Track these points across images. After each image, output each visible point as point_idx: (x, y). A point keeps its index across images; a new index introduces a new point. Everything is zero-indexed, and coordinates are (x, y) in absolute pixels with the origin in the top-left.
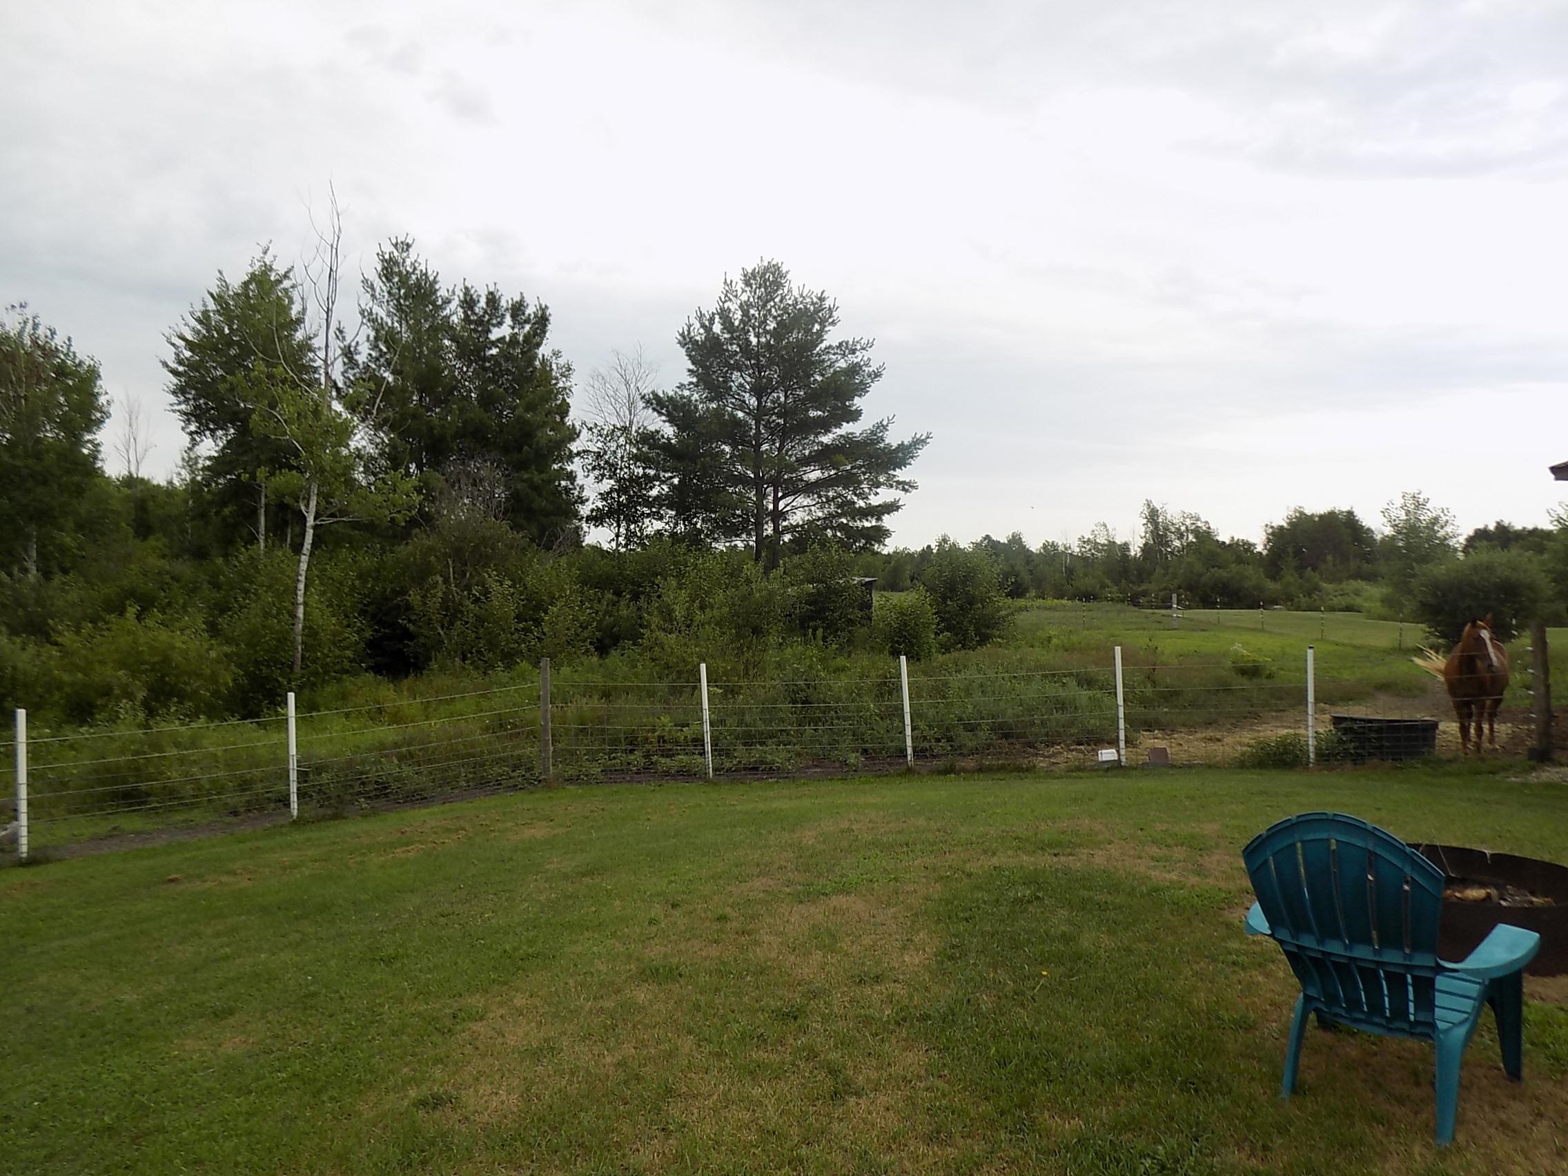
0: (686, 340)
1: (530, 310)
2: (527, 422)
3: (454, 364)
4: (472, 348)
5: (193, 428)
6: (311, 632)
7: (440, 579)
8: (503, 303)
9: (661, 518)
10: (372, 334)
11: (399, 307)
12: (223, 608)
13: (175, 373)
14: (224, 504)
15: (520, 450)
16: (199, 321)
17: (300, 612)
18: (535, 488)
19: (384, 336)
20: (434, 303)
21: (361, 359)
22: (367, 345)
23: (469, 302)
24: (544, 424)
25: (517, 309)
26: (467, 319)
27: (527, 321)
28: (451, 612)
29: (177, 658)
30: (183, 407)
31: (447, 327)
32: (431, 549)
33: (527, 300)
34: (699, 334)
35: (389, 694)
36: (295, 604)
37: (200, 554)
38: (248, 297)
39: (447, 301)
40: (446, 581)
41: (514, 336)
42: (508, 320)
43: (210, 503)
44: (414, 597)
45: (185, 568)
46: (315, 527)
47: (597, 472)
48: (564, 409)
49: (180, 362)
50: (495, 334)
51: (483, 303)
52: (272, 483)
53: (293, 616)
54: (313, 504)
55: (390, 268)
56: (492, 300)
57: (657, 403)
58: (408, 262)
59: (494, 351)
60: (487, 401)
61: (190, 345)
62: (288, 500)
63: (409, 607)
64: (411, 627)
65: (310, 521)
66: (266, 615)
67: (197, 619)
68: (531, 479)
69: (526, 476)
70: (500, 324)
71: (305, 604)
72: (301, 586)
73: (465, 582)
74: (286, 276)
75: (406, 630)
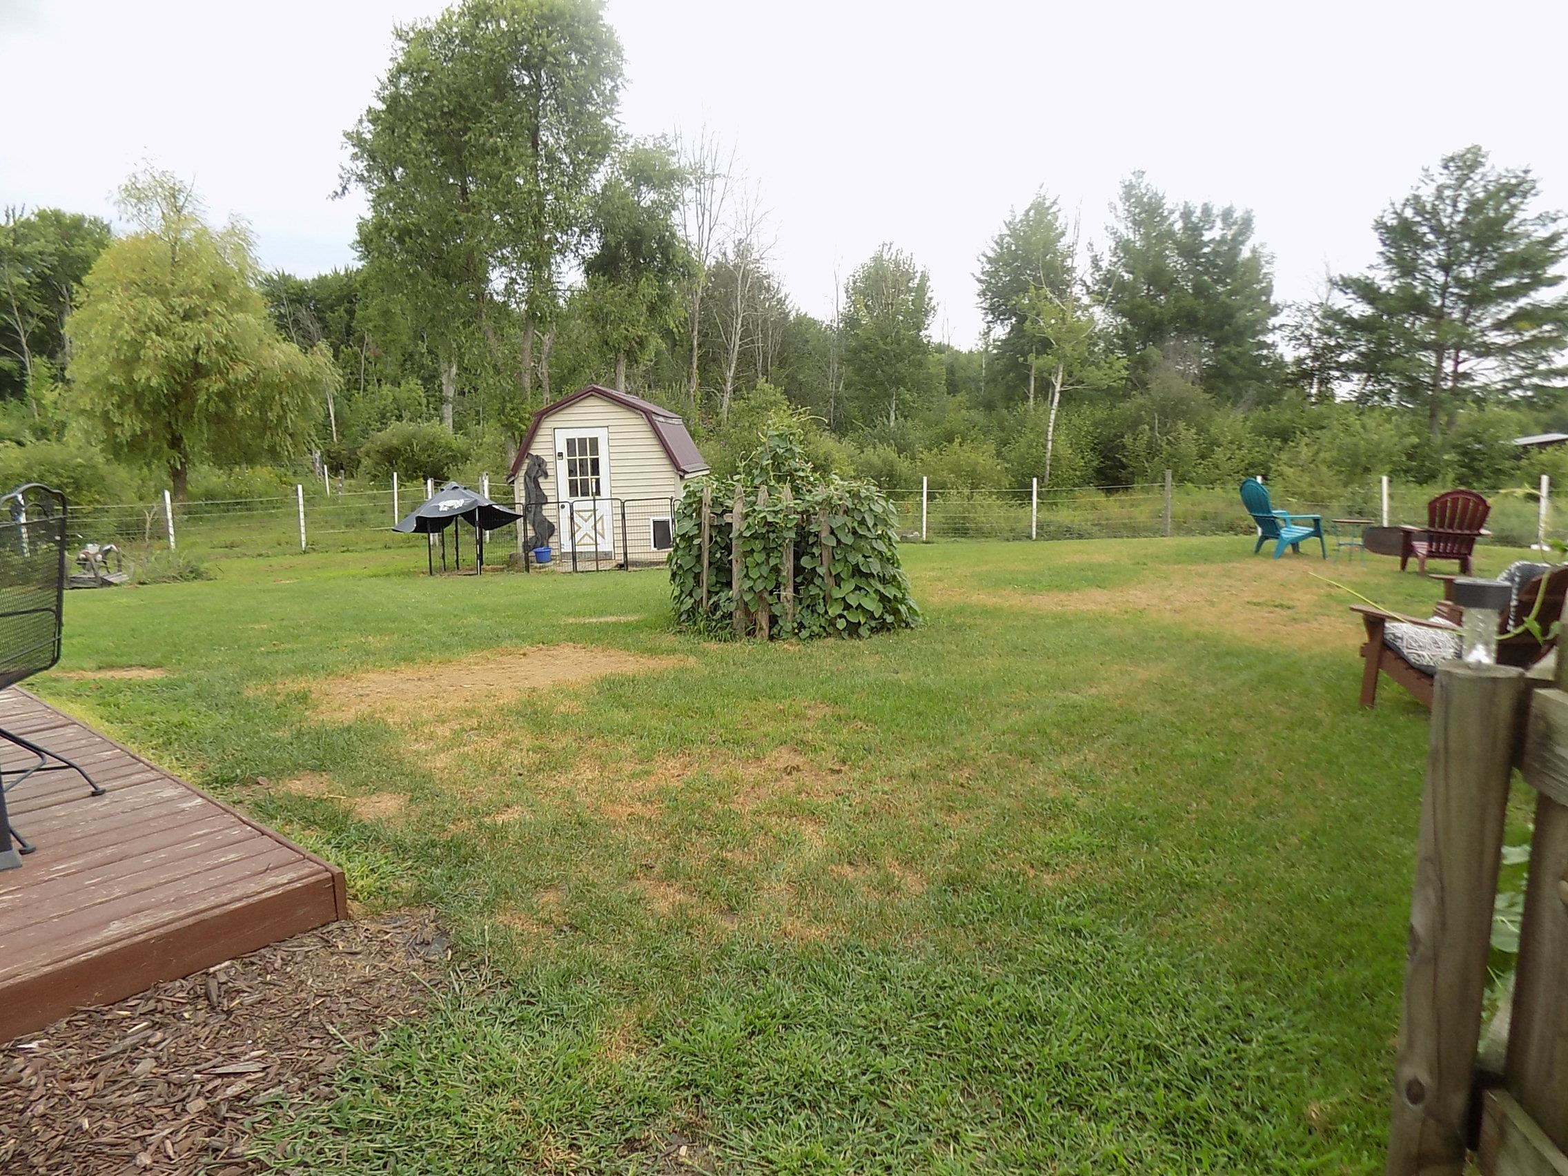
0: (1380, 226)
1: (1238, 214)
2: (1228, 306)
3: (1175, 261)
4: (1190, 250)
5: (990, 318)
6: (1055, 458)
7: (1147, 427)
8: (1215, 211)
9: (1349, 380)
10: (1113, 246)
11: (1135, 222)
12: (1005, 443)
13: (980, 281)
14: (1008, 372)
15: (1222, 327)
16: (997, 243)
17: (1050, 445)
18: (1233, 359)
19: (1124, 246)
20: (1161, 215)
21: (1104, 264)
22: (1109, 254)
23: (1186, 215)
24: (1244, 307)
25: (1227, 215)
26: (1185, 228)
27: (1235, 223)
28: (1152, 451)
29: (979, 469)
30: (983, 305)
31: (1170, 234)
32: (1142, 406)
33: (1236, 206)
34: (1391, 221)
35: (1100, 498)
36: (1047, 440)
37: (989, 407)
38: (1028, 221)
39: (1172, 212)
40: (1152, 429)
41: (1223, 236)
42: (1219, 224)
43: (999, 372)
44: (1128, 439)
45: (978, 416)
46: (1061, 392)
47: (1293, 342)
48: (1268, 291)
49: (983, 273)
50: (1207, 236)
51: (1198, 213)
52: (1036, 362)
53: (1045, 447)
54: (1060, 377)
55: (1129, 192)
56: (1206, 211)
57: (1346, 284)
58: (1143, 186)
59: (1206, 250)
60: (1200, 290)
61: (990, 260)
62: (1045, 375)
63: (1124, 447)
64: (1124, 460)
65: (1058, 388)
66: (1030, 446)
67: (991, 447)
68: (1229, 352)
69: (1225, 350)
70: (1211, 228)
71: (1053, 441)
72: (1051, 429)
73: (1165, 430)
74: (1054, 203)
75: (1120, 461)
